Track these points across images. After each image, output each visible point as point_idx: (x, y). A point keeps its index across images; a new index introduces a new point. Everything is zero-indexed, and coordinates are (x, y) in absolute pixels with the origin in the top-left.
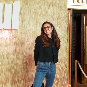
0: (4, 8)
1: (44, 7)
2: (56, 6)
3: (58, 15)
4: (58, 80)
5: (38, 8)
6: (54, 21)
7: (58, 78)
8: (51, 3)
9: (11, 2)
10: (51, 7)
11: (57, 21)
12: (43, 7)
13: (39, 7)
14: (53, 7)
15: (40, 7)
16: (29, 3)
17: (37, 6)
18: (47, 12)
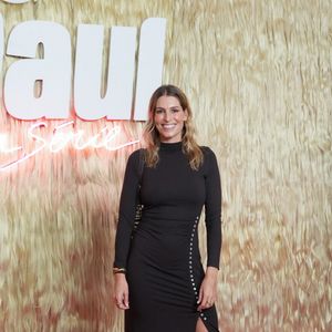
0: (107, 42)
1: (255, 37)
2: (298, 33)
3: (303, 68)
4: (302, 310)
5: (230, 42)
6: (289, 88)
7: (302, 301)
8: (279, 21)
9: (133, 20)
10: (279, 37)
11: (300, 90)
12: (248, 39)
13: (233, 39)
14: (287, 38)
15: (239, 39)
16: (197, 23)
17: (229, 34)
18: (262, 56)
